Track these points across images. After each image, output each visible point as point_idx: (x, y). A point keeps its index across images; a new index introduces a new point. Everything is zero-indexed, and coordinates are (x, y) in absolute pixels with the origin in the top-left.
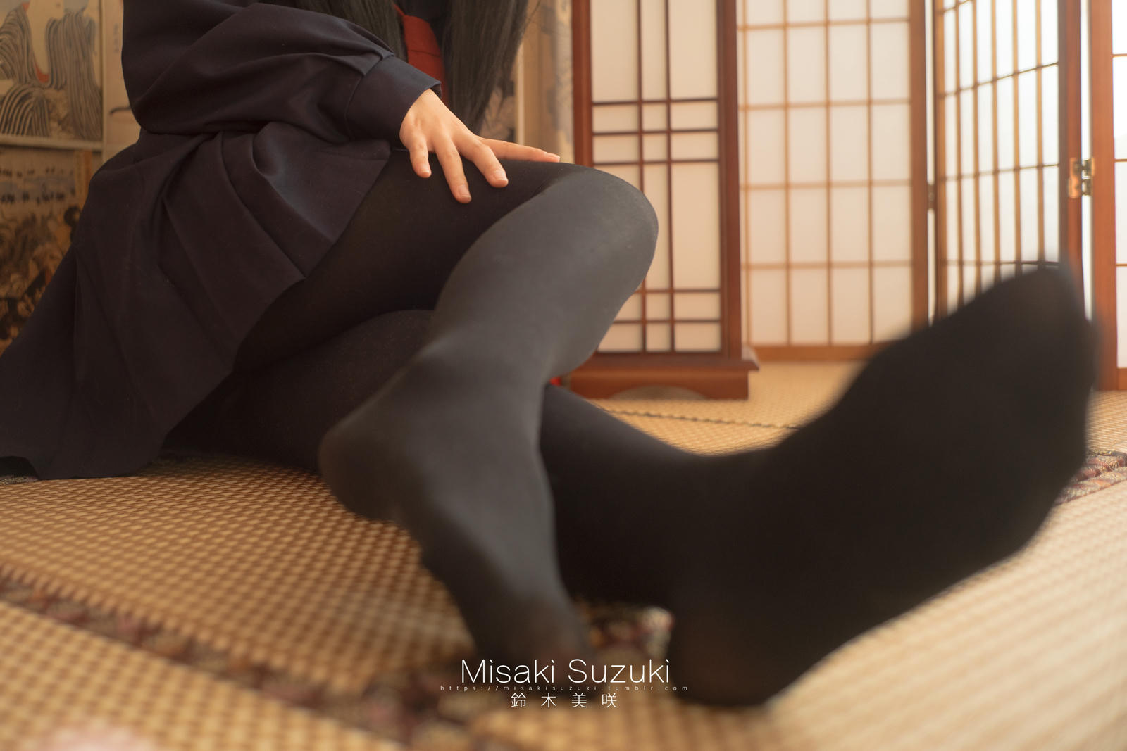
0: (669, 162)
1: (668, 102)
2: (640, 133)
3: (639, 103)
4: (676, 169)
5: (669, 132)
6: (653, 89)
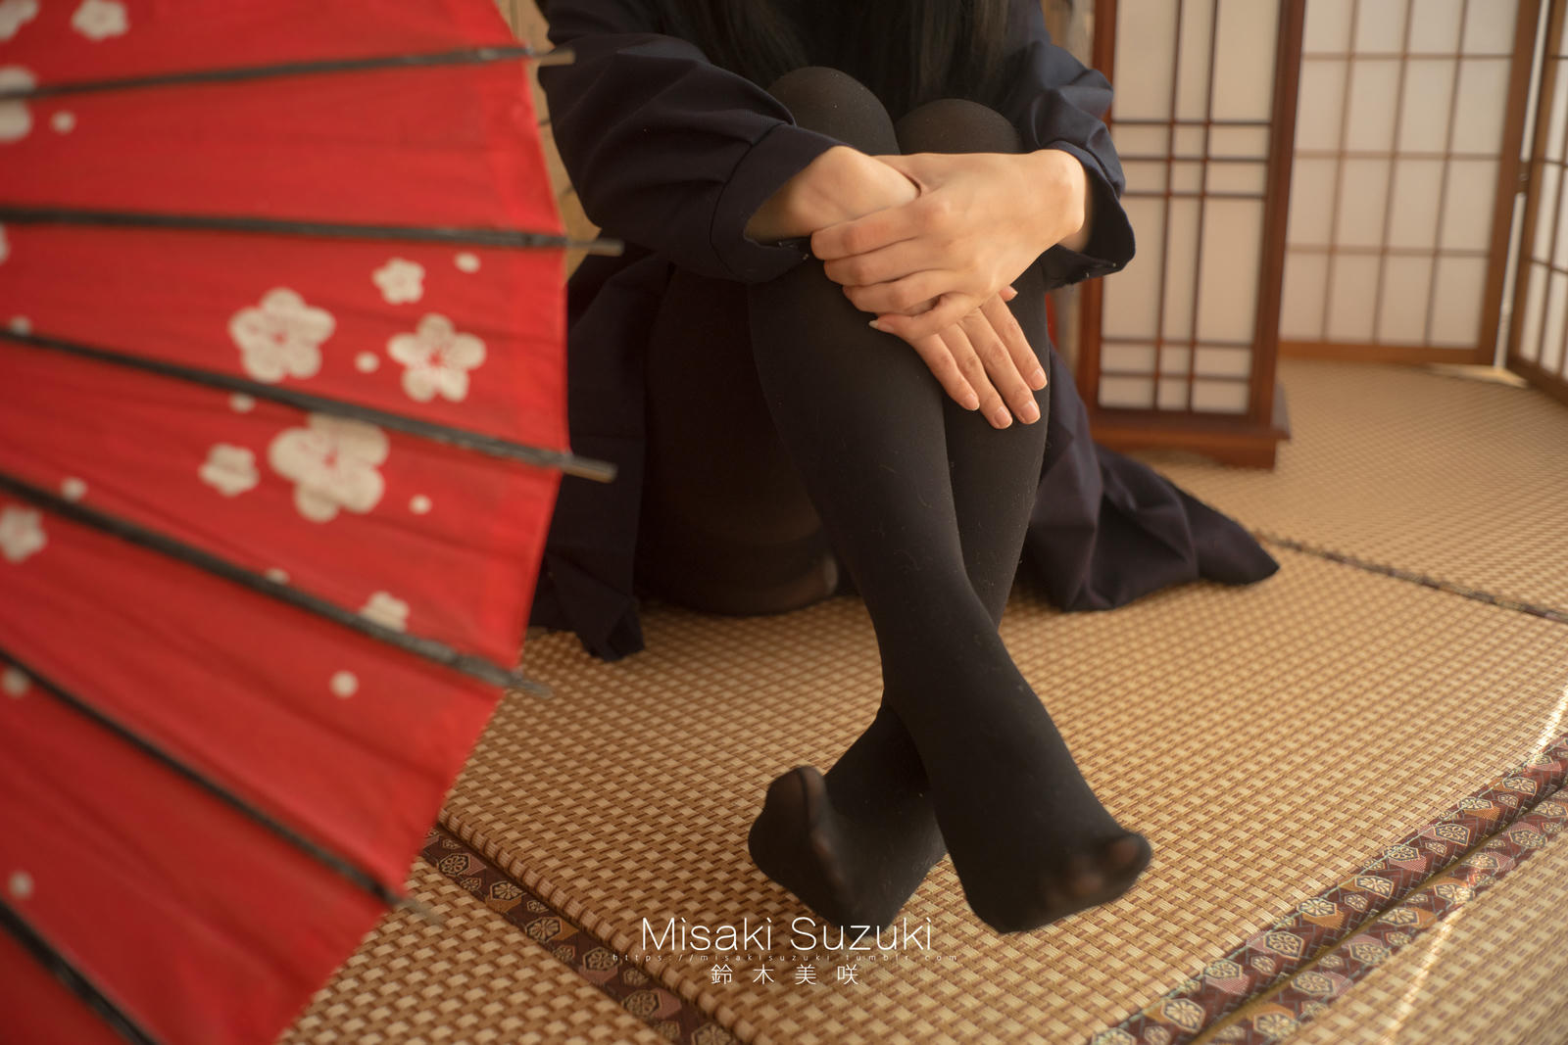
0: (1202, 196)
1: (1208, 124)
2: (1169, 160)
3: (1172, 123)
4: (1212, 206)
5: (1205, 160)
6: (1190, 107)
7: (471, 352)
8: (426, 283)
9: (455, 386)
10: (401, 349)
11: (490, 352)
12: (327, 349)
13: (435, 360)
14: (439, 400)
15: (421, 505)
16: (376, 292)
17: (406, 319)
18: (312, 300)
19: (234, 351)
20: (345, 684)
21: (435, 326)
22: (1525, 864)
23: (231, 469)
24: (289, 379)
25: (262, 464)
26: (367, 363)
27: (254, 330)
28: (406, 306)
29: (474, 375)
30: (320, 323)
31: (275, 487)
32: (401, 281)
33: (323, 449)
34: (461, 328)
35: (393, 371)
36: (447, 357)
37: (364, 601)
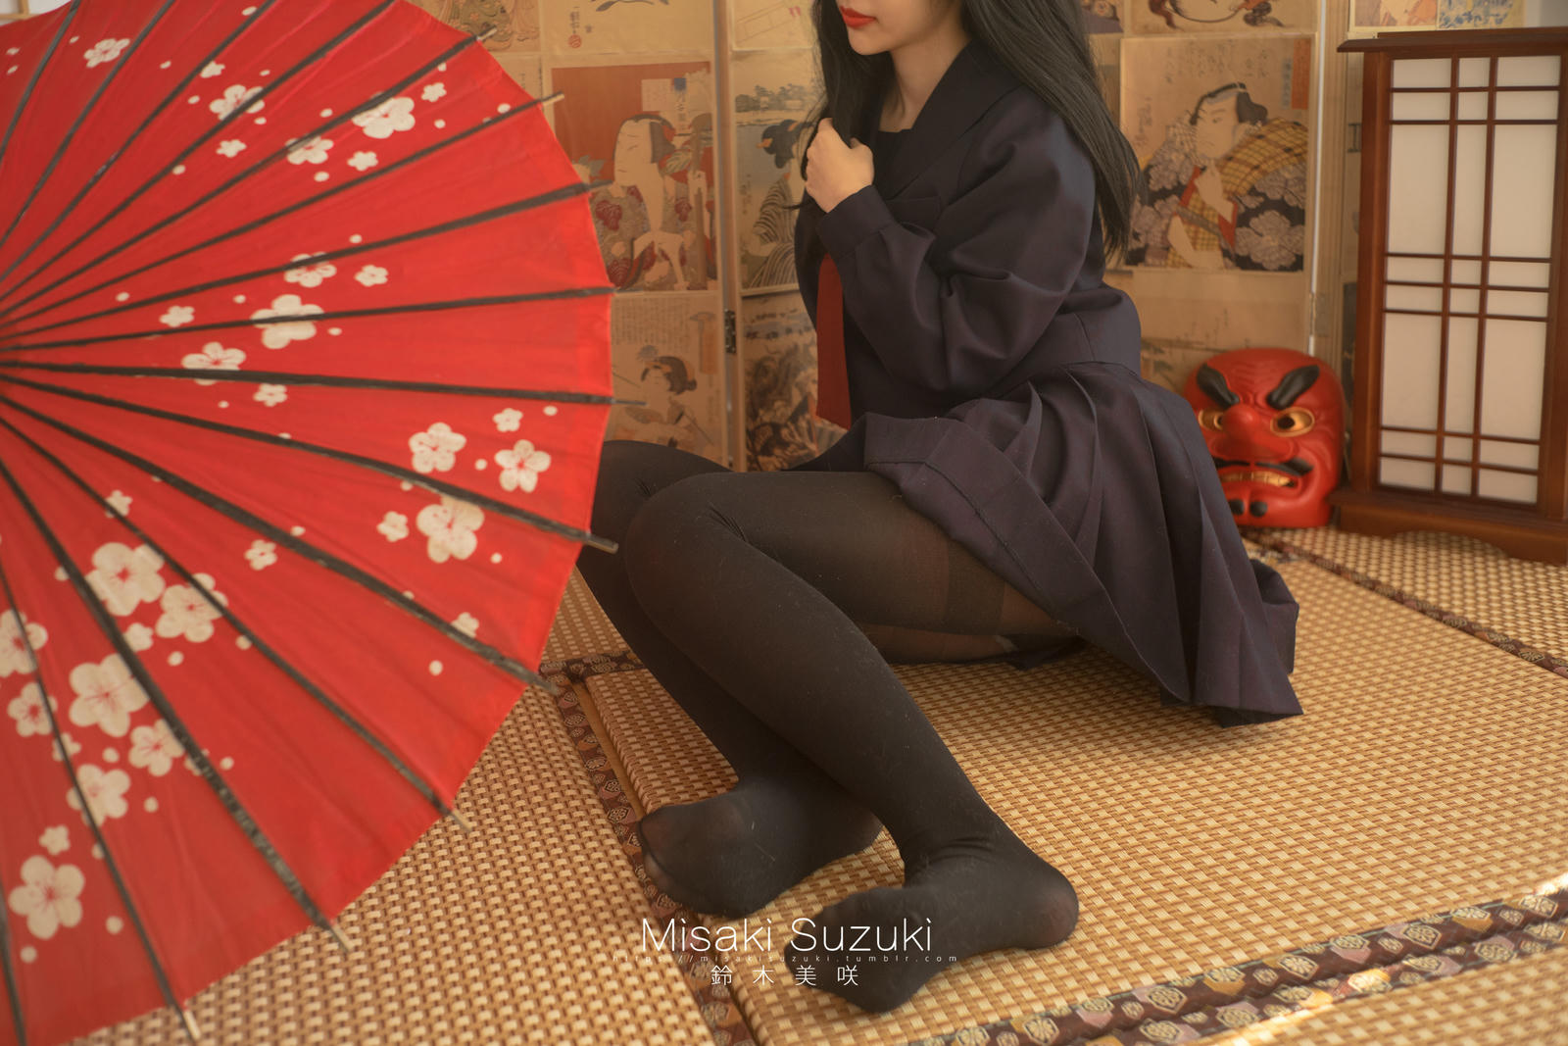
7: (542, 462)
8: (522, 421)
9: (529, 483)
10: (502, 458)
11: (553, 462)
12: (459, 455)
13: (521, 465)
14: (518, 490)
15: (497, 558)
16: (495, 425)
17: (508, 441)
18: (455, 430)
19: (409, 454)
20: (436, 668)
21: (524, 446)
22: (1471, 973)
23: (394, 526)
24: (435, 471)
25: (412, 525)
26: (481, 465)
27: (421, 443)
28: (509, 433)
29: (541, 475)
30: (459, 441)
31: (417, 539)
32: (508, 420)
33: (447, 518)
34: (538, 448)
35: (495, 470)
36: (526, 464)
37: (455, 617)
